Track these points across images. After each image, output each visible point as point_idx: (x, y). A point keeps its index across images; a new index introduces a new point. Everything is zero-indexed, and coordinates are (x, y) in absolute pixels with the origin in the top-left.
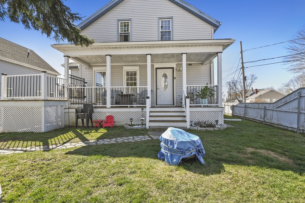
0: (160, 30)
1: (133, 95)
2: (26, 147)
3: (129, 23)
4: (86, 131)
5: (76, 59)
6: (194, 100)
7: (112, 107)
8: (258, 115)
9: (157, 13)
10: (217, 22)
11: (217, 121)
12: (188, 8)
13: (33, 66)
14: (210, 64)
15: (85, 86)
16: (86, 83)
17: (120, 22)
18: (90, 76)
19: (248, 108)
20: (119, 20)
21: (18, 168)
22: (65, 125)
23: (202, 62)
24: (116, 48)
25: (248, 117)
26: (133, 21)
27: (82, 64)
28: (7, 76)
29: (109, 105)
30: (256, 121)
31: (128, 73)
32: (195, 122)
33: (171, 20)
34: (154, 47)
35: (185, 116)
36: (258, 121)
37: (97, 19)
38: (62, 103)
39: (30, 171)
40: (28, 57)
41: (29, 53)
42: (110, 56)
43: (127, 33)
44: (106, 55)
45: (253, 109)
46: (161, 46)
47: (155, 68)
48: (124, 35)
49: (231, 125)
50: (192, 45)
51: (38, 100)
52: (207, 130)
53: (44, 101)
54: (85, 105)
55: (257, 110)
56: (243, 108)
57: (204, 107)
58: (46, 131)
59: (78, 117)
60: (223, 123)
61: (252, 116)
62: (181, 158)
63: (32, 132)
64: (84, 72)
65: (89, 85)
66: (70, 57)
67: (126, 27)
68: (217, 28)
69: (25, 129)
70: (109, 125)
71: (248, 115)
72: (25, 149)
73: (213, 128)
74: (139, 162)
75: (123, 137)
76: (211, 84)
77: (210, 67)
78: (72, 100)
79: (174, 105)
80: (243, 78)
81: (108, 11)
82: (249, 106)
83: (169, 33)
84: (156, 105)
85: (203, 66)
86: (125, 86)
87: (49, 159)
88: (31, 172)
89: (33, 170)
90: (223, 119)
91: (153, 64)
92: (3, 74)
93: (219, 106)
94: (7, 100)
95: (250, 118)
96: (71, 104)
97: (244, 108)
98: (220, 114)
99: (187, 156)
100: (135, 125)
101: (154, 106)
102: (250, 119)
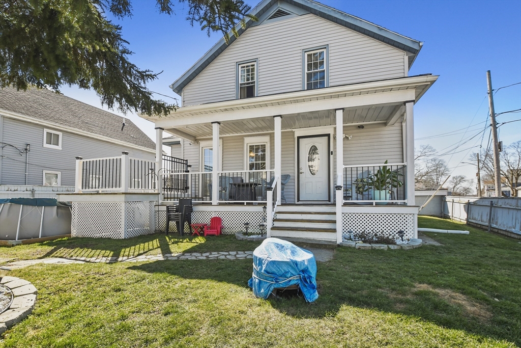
0: (306, 71)
1: (256, 185)
2: (91, 257)
3: (253, 65)
4: (176, 240)
5: (175, 130)
6: (364, 193)
7: (220, 204)
8: (517, 223)
9: (301, 42)
10: (414, 42)
11: (401, 233)
12: (355, 25)
13: (128, 143)
14: (402, 123)
15: (188, 172)
16: (190, 166)
17: (240, 66)
18: (195, 155)
19: (496, 209)
20: (238, 64)
21: (64, 281)
22: (156, 230)
23: (385, 121)
24: (226, 110)
25: (497, 227)
26: (260, 62)
27: (185, 139)
28: (82, 161)
29: (215, 200)
30: (512, 235)
31: (252, 148)
32: (356, 232)
33: (324, 50)
34: (285, 103)
35: (334, 222)
36: (516, 236)
37: (206, 66)
38: (152, 198)
39: (76, 285)
40: (122, 130)
41: (124, 124)
42: (219, 123)
43: (252, 83)
44: (212, 123)
45: (506, 211)
46: (303, 100)
47: (296, 136)
48: (247, 87)
49: (438, 241)
50: (353, 93)
51: (116, 194)
52: (373, 248)
53: (124, 195)
54: (182, 201)
55: (515, 212)
56: (487, 207)
57: (378, 205)
58: (126, 238)
59: (169, 219)
60: (416, 237)
61: (504, 225)
62: (272, 288)
63: (110, 238)
64: (188, 150)
65: (195, 169)
66: (163, 129)
67: (250, 73)
68: (414, 53)
69: (104, 234)
70: (214, 232)
71: (496, 224)
72: (88, 260)
73: (386, 246)
74: (213, 287)
75: (222, 251)
76: (403, 162)
77: (402, 130)
78: (173, 193)
79: (329, 201)
80: (495, 146)
81: (222, 51)
82: (500, 204)
83: (322, 74)
84: (298, 202)
85: (387, 128)
86: (247, 170)
87: (104, 273)
88: (76, 287)
89: (79, 284)
90: (417, 229)
91: (293, 130)
92: (78, 158)
93: (408, 205)
94: (82, 193)
95: (501, 230)
96: (164, 198)
97: (488, 209)
98: (411, 220)
99: (281, 285)
100: (254, 234)
101: (293, 203)
102: (499, 231)
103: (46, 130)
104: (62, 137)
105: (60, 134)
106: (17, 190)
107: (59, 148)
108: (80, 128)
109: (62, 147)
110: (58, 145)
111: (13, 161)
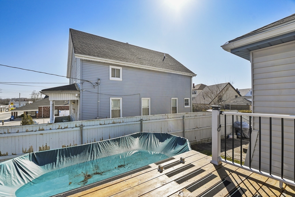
40: (163, 61)
41: (164, 57)
103: (111, 67)
104: (122, 71)
105: (121, 68)
106: (67, 128)
107: (120, 79)
108: (134, 62)
109: (122, 78)
110: (119, 77)
111: (90, 93)
